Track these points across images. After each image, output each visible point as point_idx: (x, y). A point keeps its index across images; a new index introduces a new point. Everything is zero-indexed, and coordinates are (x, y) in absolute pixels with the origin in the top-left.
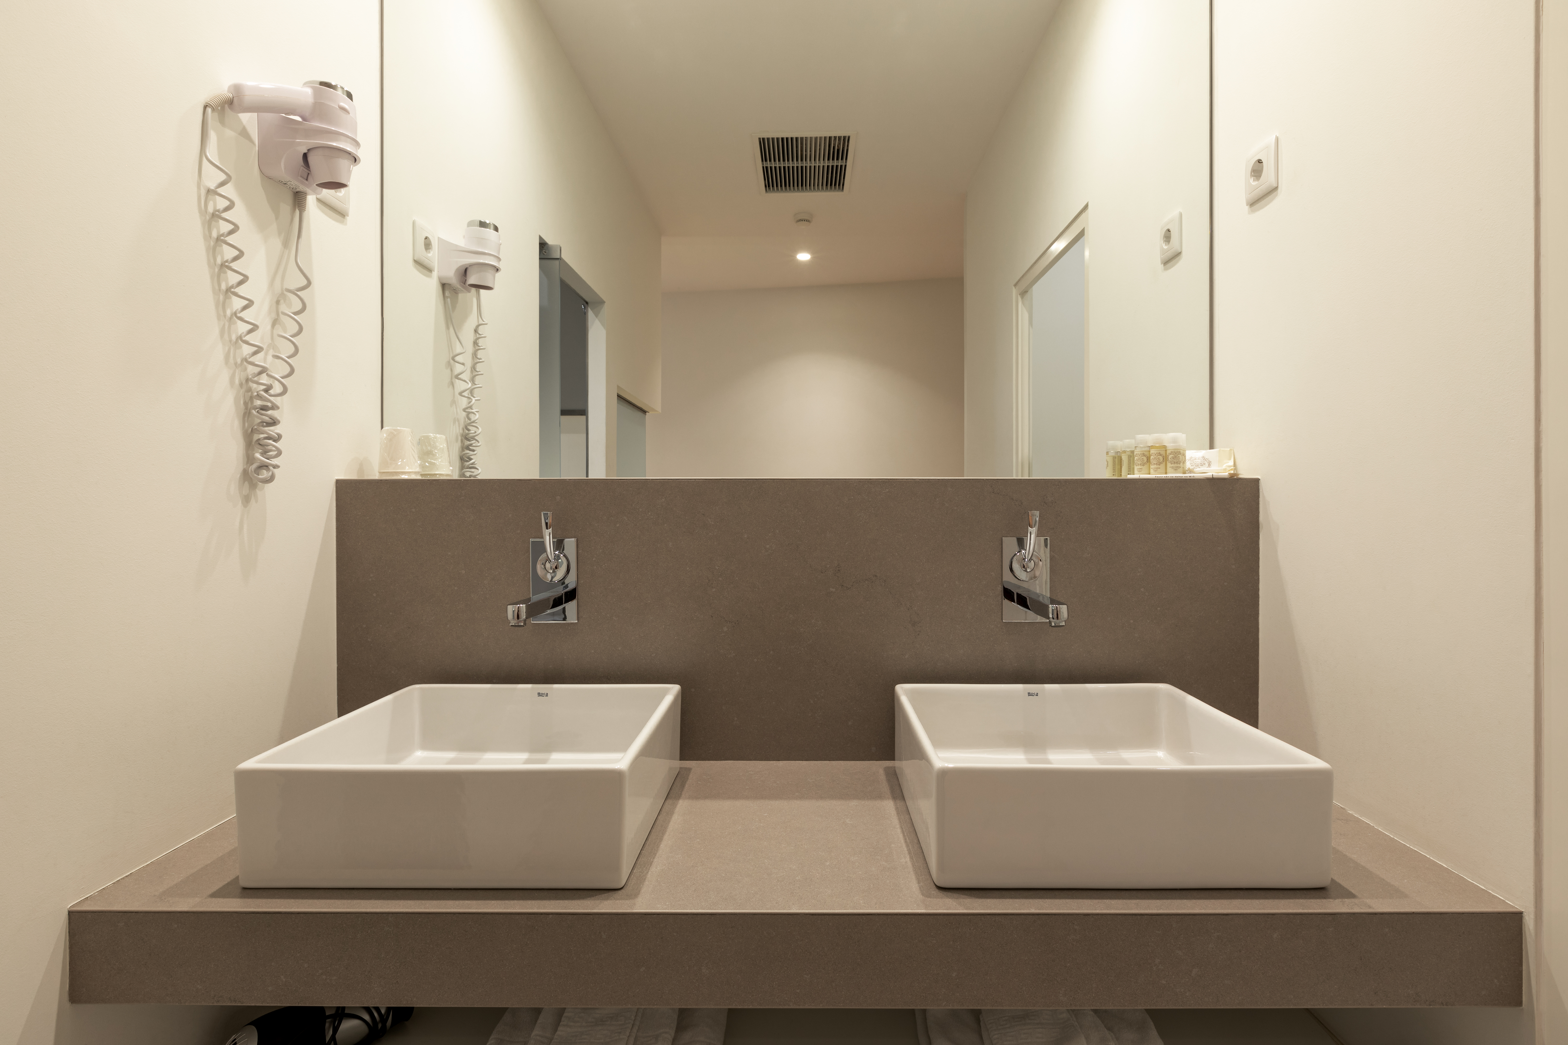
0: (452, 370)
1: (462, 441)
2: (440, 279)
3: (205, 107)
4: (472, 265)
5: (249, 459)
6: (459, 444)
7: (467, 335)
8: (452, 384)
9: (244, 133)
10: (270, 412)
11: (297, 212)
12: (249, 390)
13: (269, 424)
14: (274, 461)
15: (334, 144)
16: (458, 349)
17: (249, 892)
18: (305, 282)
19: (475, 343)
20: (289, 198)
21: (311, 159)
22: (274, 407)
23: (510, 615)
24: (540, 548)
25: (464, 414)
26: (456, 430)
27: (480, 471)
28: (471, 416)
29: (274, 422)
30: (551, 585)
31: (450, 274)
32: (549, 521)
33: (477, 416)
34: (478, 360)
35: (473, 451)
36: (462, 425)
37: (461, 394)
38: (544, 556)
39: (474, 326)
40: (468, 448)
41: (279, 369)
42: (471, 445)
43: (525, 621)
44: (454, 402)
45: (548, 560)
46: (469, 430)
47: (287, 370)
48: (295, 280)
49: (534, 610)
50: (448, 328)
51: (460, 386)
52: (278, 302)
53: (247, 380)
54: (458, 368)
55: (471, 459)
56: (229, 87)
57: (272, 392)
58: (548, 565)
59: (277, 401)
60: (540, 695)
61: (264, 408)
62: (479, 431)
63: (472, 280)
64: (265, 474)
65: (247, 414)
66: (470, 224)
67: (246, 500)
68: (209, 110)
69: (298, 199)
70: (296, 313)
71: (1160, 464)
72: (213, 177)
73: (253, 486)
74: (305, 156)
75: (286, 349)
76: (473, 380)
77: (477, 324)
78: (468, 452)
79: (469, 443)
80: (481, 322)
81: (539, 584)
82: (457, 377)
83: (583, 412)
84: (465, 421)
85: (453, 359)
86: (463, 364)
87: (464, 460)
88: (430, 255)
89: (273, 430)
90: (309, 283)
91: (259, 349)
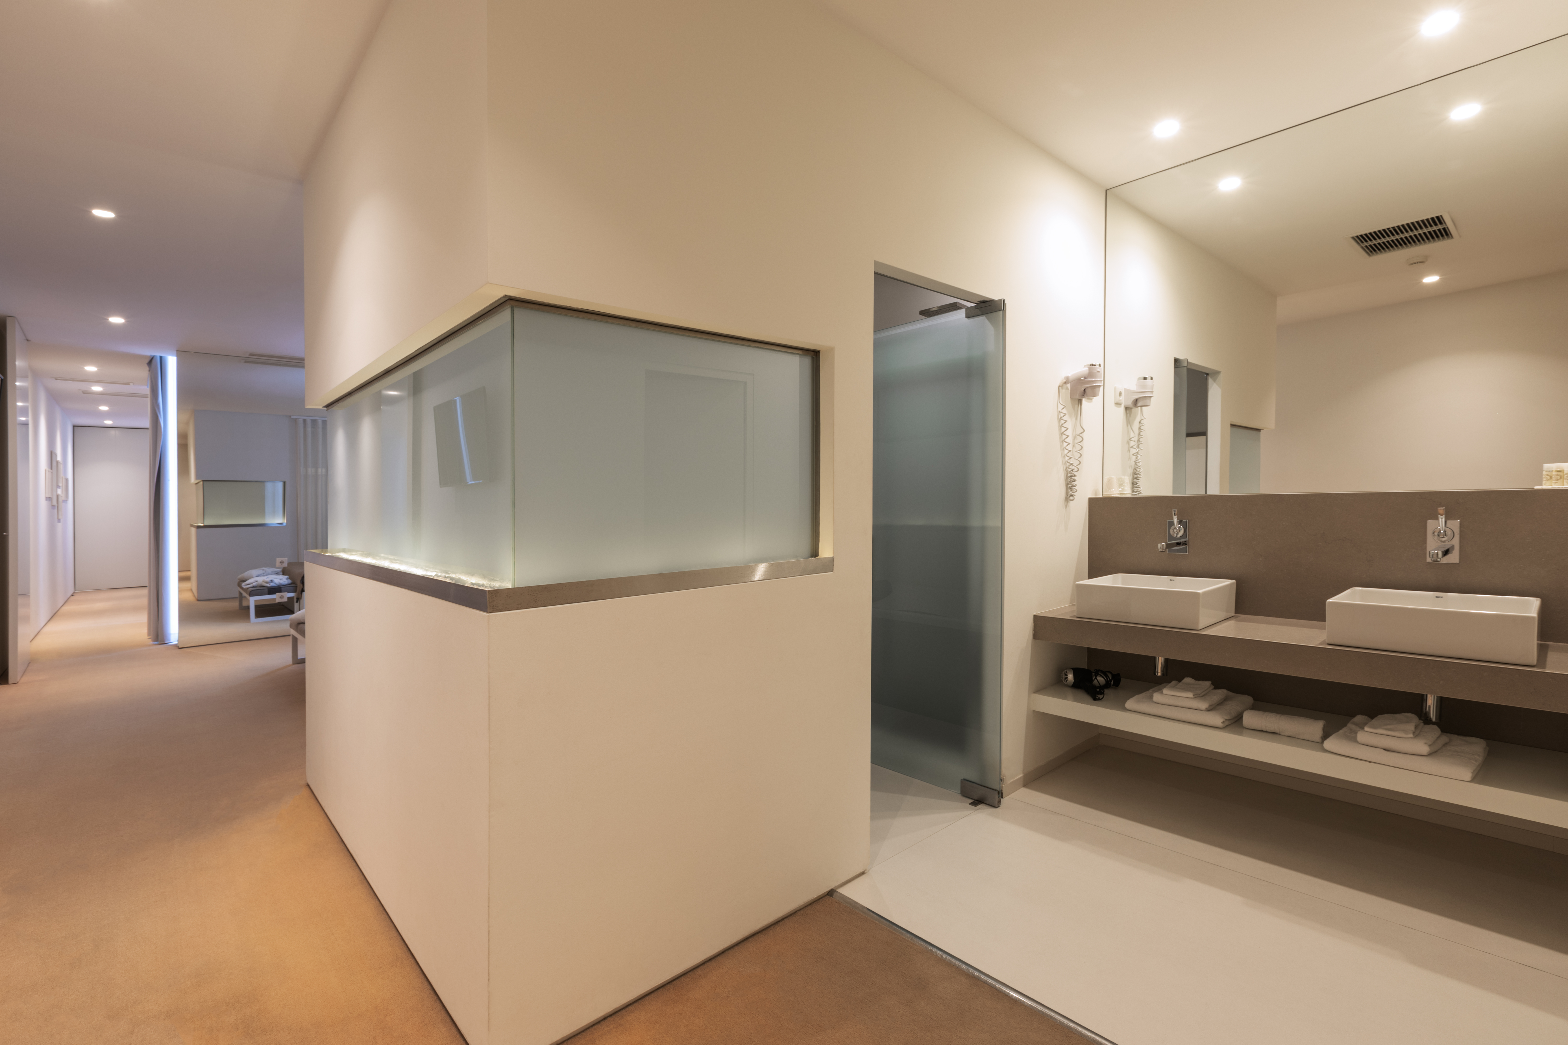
0: (1129, 444)
1: (1133, 475)
2: (1125, 406)
3: (1059, 387)
4: (1140, 398)
5: (1067, 493)
6: (1131, 477)
7: (1136, 425)
8: (1129, 450)
9: (1067, 389)
10: (1073, 478)
11: (1080, 406)
12: (1067, 471)
13: (1073, 482)
14: (1074, 494)
15: (1094, 385)
16: (1132, 435)
17: (1077, 617)
18: (1083, 431)
19: (1140, 428)
20: (1077, 402)
21: (1086, 390)
22: (1075, 476)
23: (1159, 547)
24: (1171, 524)
25: (1134, 463)
26: (1130, 471)
27: (1141, 489)
28: (1138, 464)
29: (1075, 481)
30: (1177, 539)
31: (1129, 403)
32: (1176, 513)
33: (1141, 464)
34: (1141, 437)
35: (1138, 479)
36: (1133, 468)
37: (1133, 455)
38: (1173, 527)
39: (1139, 421)
40: (1136, 478)
41: (1076, 463)
42: (1137, 477)
43: (1165, 549)
44: (1130, 458)
45: (1175, 528)
46: (1136, 470)
47: (1079, 463)
48: (1080, 430)
49: (1169, 546)
50: (1127, 426)
51: (1133, 451)
52: (1074, 439)
53: (1067, 468)
54: (1132, 443)
55: (1137, 484)
56: (1065, 377)
57: (1074, 471)
58: (1175, 530)
59: (1075, 473)
60: (1171, 580)
61: (1071, 476)
62: (1141, 470)
63: (1139, 404)
64: (1071, 498)
65: (1067, 479)
66: (1139, 379)
67: (1066, 506)
68: (1060, 388)
69: (1080, 402)
70: (1079, 442)
71: (1558, 480)
72: (1061, 407)
73: (1068, 502)
74: (1085, 390)
75: (1077, 455)
76: (1138, 447)
77: (1140, 419)
78: (1136, 480)
79: (1136, 476)
80: (1143, 418)
81: (1171, 537)
82: (1132, 447)
83: (1204, 433)
84: (1134, 466)
85: (1130, 440)
86: (1134, 441)
87: (1134, 484)
88: (1121, 398)
89: (1074, 483)
90: (1084, 431)
91: (1071, 458)
